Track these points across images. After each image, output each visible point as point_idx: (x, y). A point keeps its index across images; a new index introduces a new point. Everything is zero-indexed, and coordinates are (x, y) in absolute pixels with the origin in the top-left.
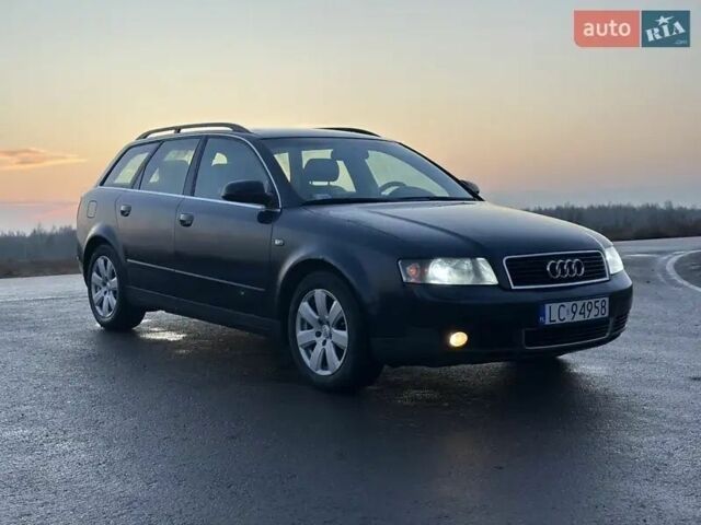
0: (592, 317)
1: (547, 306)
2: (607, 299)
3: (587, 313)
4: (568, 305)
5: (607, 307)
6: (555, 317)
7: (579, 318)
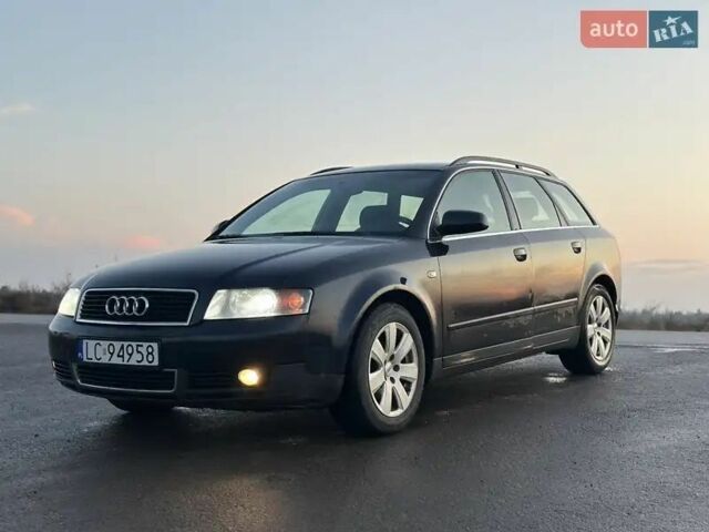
0: (133, 362)
1: (85, 341)
2: (155, 345)
3: (127, 357)
4: (105, 344)
5: (156, 354)
6: (91, 355)
7: (116, 360)
